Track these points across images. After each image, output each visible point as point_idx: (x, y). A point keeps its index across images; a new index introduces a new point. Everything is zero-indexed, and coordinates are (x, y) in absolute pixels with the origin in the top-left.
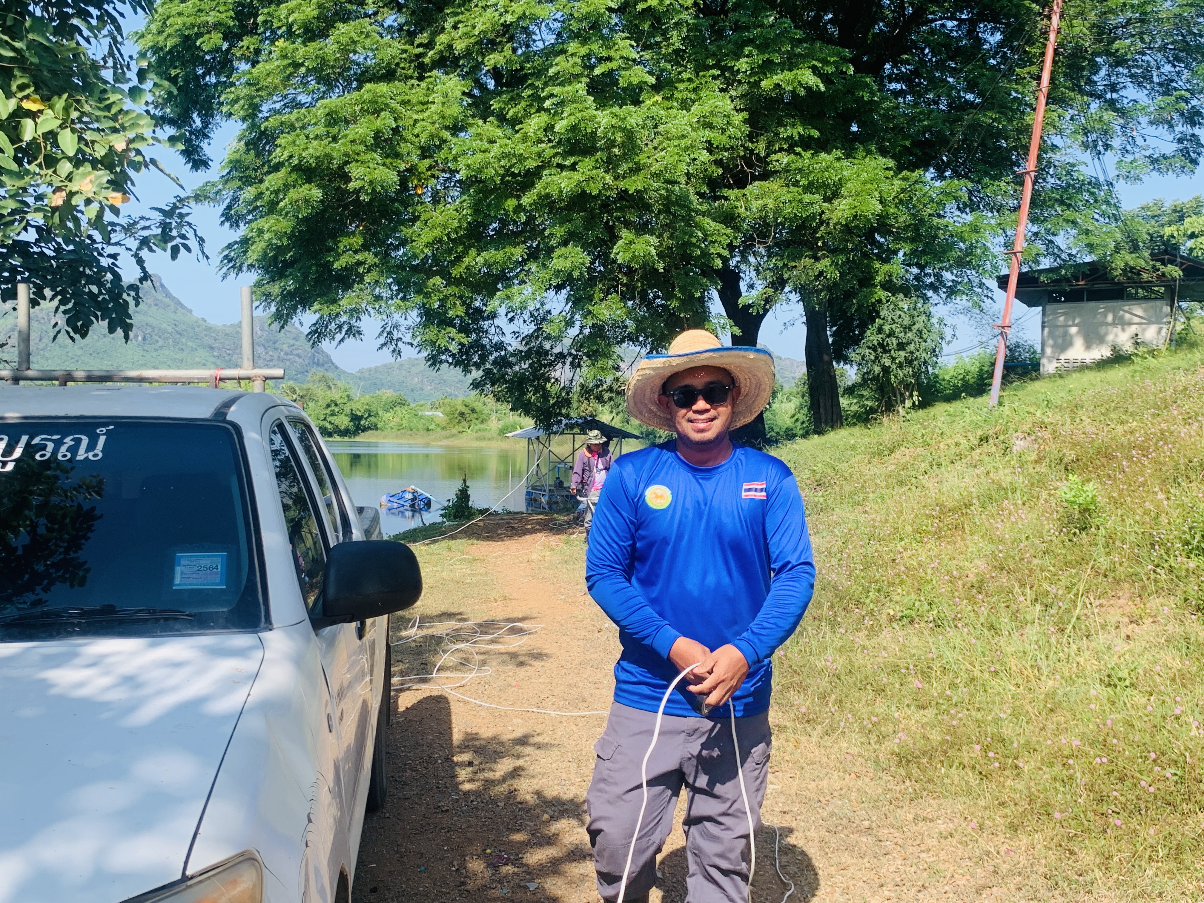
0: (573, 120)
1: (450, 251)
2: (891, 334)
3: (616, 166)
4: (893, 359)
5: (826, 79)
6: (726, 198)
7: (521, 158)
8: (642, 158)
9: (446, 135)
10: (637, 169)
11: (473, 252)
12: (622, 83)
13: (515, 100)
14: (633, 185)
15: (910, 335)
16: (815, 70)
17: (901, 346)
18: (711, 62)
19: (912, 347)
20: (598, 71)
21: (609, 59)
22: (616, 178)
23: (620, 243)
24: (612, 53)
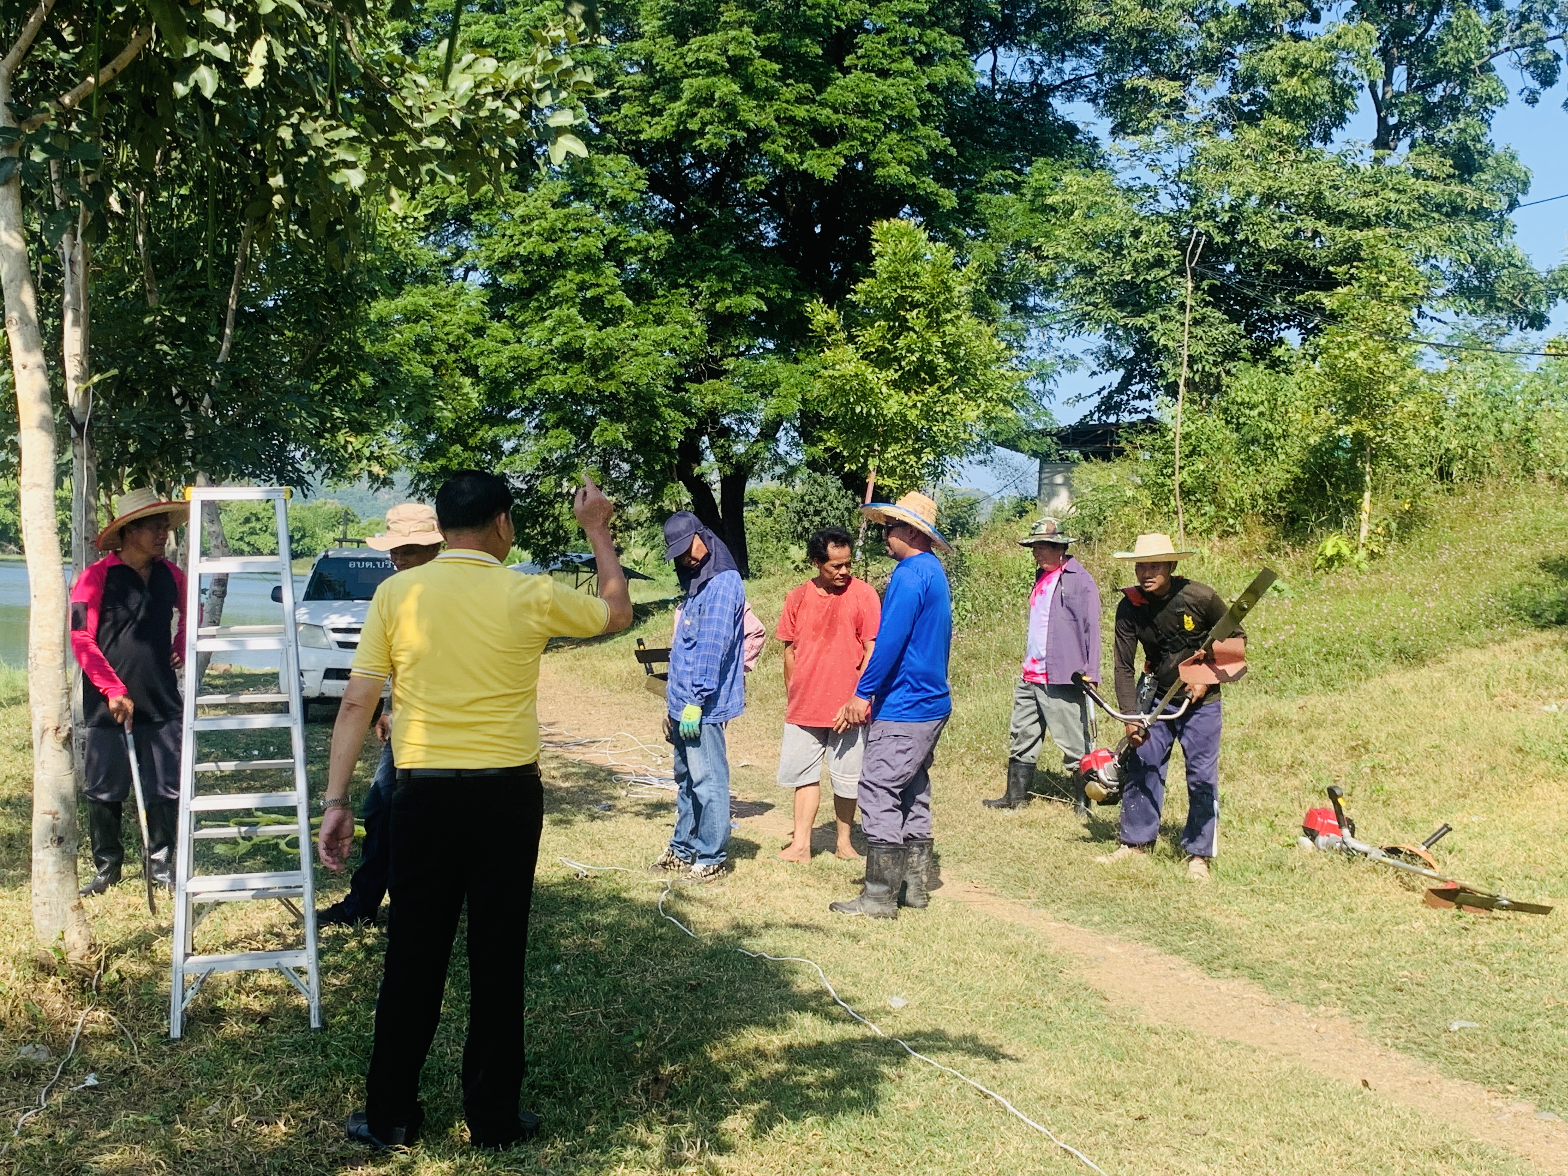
0: (566, 339)
1: (468, 426)
2: (810, 503)
3: (598, 371)
4: (812, 522)
5: (768, 301)
6: (687, 391)
7: (527, 360)
8: (615, 369)
9: (469, 337)
10: (612, 376)
11: (486, 427)
12: (607, 305)
13: (524, 307)
14: (610, 387)
15: (824, 504)
16: (760, 296)
17: (817, 513)
18: (681, 281)
19: (824, 514)
20: (589, 294)
21: (598, 286)
22: (597, 380)
23: (597, 429)
24: (601, 281)
